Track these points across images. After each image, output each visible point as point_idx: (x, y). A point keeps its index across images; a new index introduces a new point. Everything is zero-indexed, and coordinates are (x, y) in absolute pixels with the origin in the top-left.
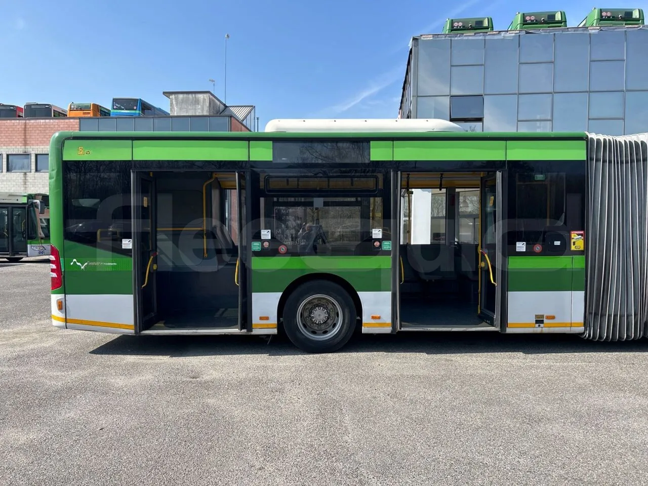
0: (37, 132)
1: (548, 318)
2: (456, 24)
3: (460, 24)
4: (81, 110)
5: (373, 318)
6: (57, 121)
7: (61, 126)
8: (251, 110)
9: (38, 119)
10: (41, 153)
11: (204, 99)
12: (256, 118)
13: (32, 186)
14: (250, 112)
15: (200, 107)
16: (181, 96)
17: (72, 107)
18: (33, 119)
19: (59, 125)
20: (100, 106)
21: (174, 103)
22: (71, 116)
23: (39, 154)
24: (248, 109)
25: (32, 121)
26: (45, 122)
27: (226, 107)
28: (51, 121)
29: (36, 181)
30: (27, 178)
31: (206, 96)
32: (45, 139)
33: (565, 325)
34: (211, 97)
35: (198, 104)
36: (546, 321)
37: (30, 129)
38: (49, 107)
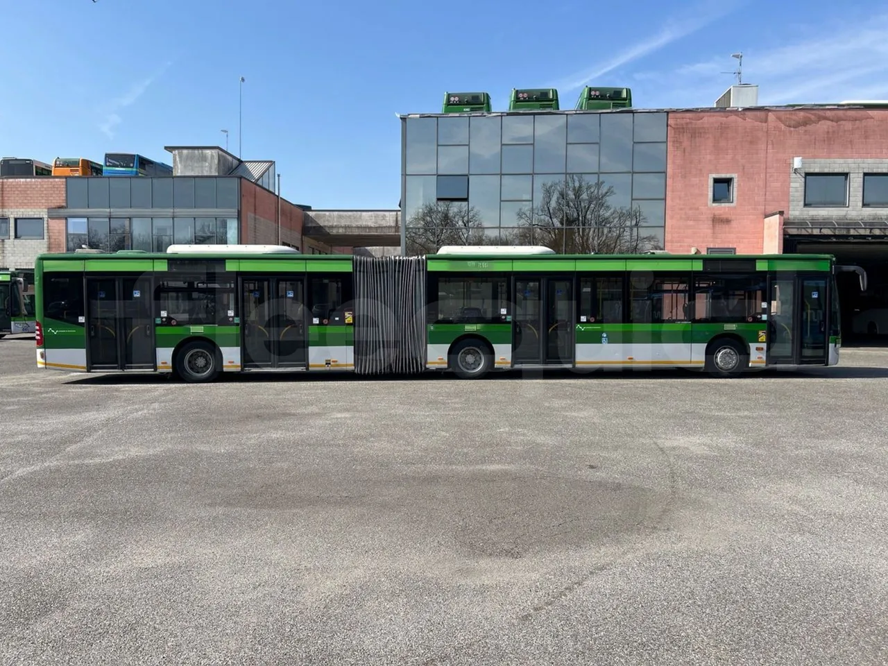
0: (16, 192)
1: (333, 362)
2: (452, 99)
3: (457, 99)
4: (68, 166)
5: (230, 362)
6: (39, 180)
7: (45, 186)
8: (270, 166)
9: (17, 178)
10: (21, 217)
11: (212, 156)
12: (276, 176)
13: (10, 255)
14: (268, 169)
15: (207, 164)
16: (185, 152)
17: (58, 163)
18: (12, 178)
19: (42, 185)
20: (91, 162)
21: (178, 159)
22: (56, 175)
23: (19, 219)
24: (266, 165)
25: (11, 180)
26: (26, 182)
27: (241, 162)
28: (33, 180)
29: (15, 249)
30: (5, 246)
31: (215, 152)
32: (25, 201)
33: (343, 365)
34: (220, 152)
35: (206, 161)
36: (332, 363)
37: (8, 189)
38: (30, 163)
